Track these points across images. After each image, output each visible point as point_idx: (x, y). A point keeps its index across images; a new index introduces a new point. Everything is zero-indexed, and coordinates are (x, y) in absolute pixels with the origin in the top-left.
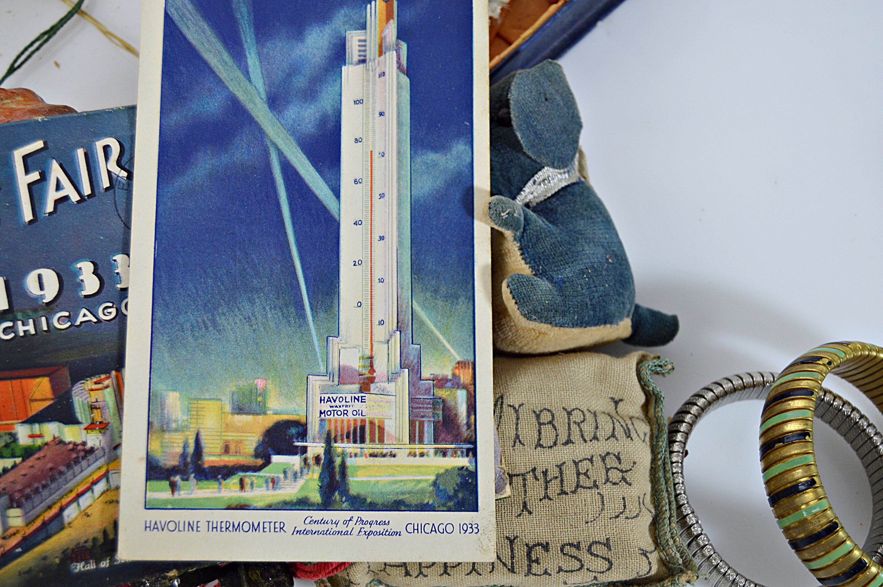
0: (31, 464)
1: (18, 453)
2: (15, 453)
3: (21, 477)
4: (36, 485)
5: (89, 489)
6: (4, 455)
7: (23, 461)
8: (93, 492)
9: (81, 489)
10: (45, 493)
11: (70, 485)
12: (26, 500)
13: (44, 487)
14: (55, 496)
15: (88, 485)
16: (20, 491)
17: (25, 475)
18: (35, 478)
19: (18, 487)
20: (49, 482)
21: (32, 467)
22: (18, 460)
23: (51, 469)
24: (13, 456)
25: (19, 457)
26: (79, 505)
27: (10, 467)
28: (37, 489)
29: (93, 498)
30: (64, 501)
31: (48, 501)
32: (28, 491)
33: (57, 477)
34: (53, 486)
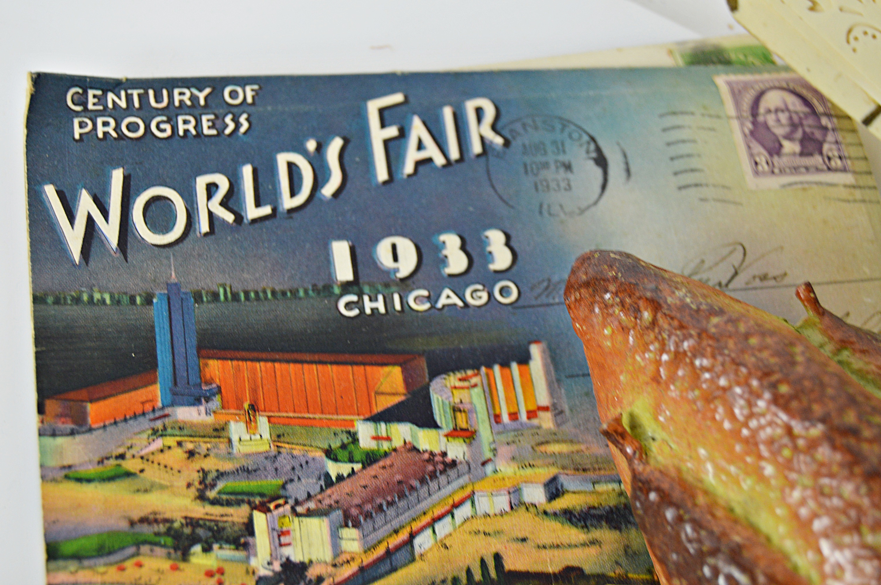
0: (373, 473)
1: (357, 456)
2: (352, 457)
3: (360, 489)
4: (379, 501)
5: (450, 513)
6: (339, 457)
7: (364, 467)
8: (453, 517)
9: (438, 512)
10: (391, 512)
11: (423, 505)
12: (365, 520)
13: (390, 504)
14: (404, 517)
15: (447, 508)
16: (359, 506)
17: (365, 487)
18: (379, 492)
19: (357, 501)
20: (397, 499)
21: (375, 477)
22: (357, 467)
23: (400, 482)
24: (351, 460)
25: (357, 462)
26: (434, 532)
27: (345, 475)
28: (380, 506)
29: (454, 524)
30: (415, 526)
31: (393, 523)
32: (368, 507)
33: (407, 493)
34: (402, 504)
